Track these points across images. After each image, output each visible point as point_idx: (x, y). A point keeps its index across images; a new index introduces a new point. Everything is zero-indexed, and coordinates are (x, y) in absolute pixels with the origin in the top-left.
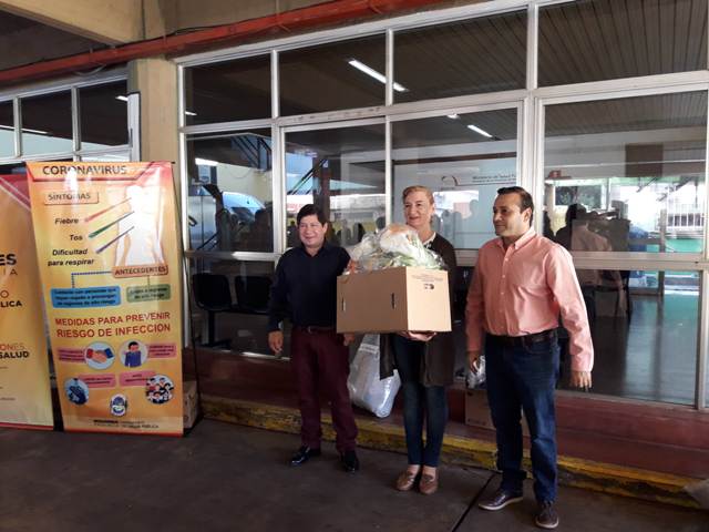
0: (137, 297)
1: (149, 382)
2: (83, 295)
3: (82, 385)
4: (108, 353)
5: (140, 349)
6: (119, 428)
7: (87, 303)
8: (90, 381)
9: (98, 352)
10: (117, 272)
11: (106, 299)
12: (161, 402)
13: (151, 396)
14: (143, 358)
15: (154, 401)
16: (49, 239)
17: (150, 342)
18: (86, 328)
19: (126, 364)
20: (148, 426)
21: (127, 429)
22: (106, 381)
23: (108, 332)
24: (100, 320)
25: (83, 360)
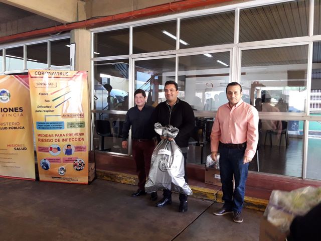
0: (71, 126)
1: (75, 161)
2: (50, 124)
3: (47, 162)
4: (58, 149)
5: (71, 148)
6: (62, 181)
7: (51, 128)
8: (50, 160)
9: (54, 148)
10: (63, 116)
11: (58, 127)
12: (79, 170)
13: (76, 167)
14: (73, 152)
15: (77, 169)
16: (36, 101)
17: (76, 145)
18: (50, 138)
19: (66, 154)
20: (74, 180)
21: (65, 181)
22: (57, 160)
23: (58, 140)
24: (56, 135)
25: (48, 151)
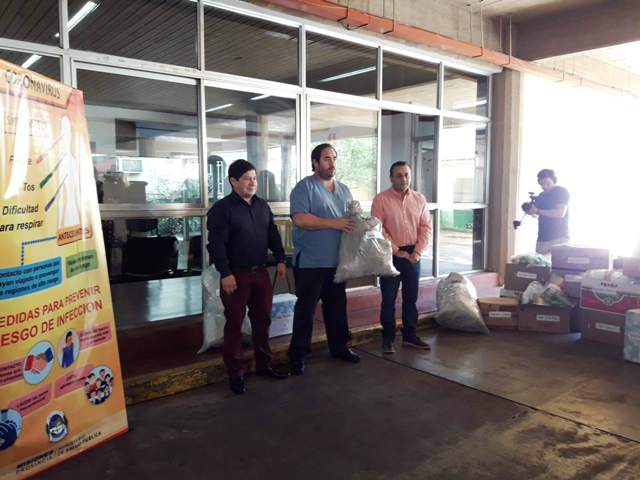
1: (87, 380)
2: (33, 274)
3: (13, 416)
4: (48, 355)
5: (73, 341)
8: (24, 406)
9: (40, 356)
10: (61, 237)
12: (103, 400)
13: (94, 397)
18: (29, 324)
19: (63, 365)
20: (90, 438)
22: (40, 398)
23: (50, 325)
24: (45, 309)
25: (21, 375)
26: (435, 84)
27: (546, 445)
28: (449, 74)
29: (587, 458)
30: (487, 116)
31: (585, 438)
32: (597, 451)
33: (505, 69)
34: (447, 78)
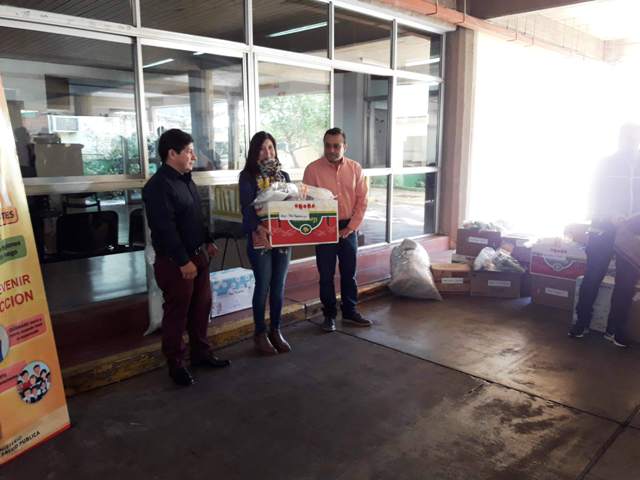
1: (20, 378)
17: (9, 324)
20: (27, 439)
26: (388, 42)
27: (503, 421)
28: (401, 31)
29: (543, 433)
30: (440, 76)
31: (539, 412)
32: (551, 425)
33: (458, 27)
34: (400, 35)
